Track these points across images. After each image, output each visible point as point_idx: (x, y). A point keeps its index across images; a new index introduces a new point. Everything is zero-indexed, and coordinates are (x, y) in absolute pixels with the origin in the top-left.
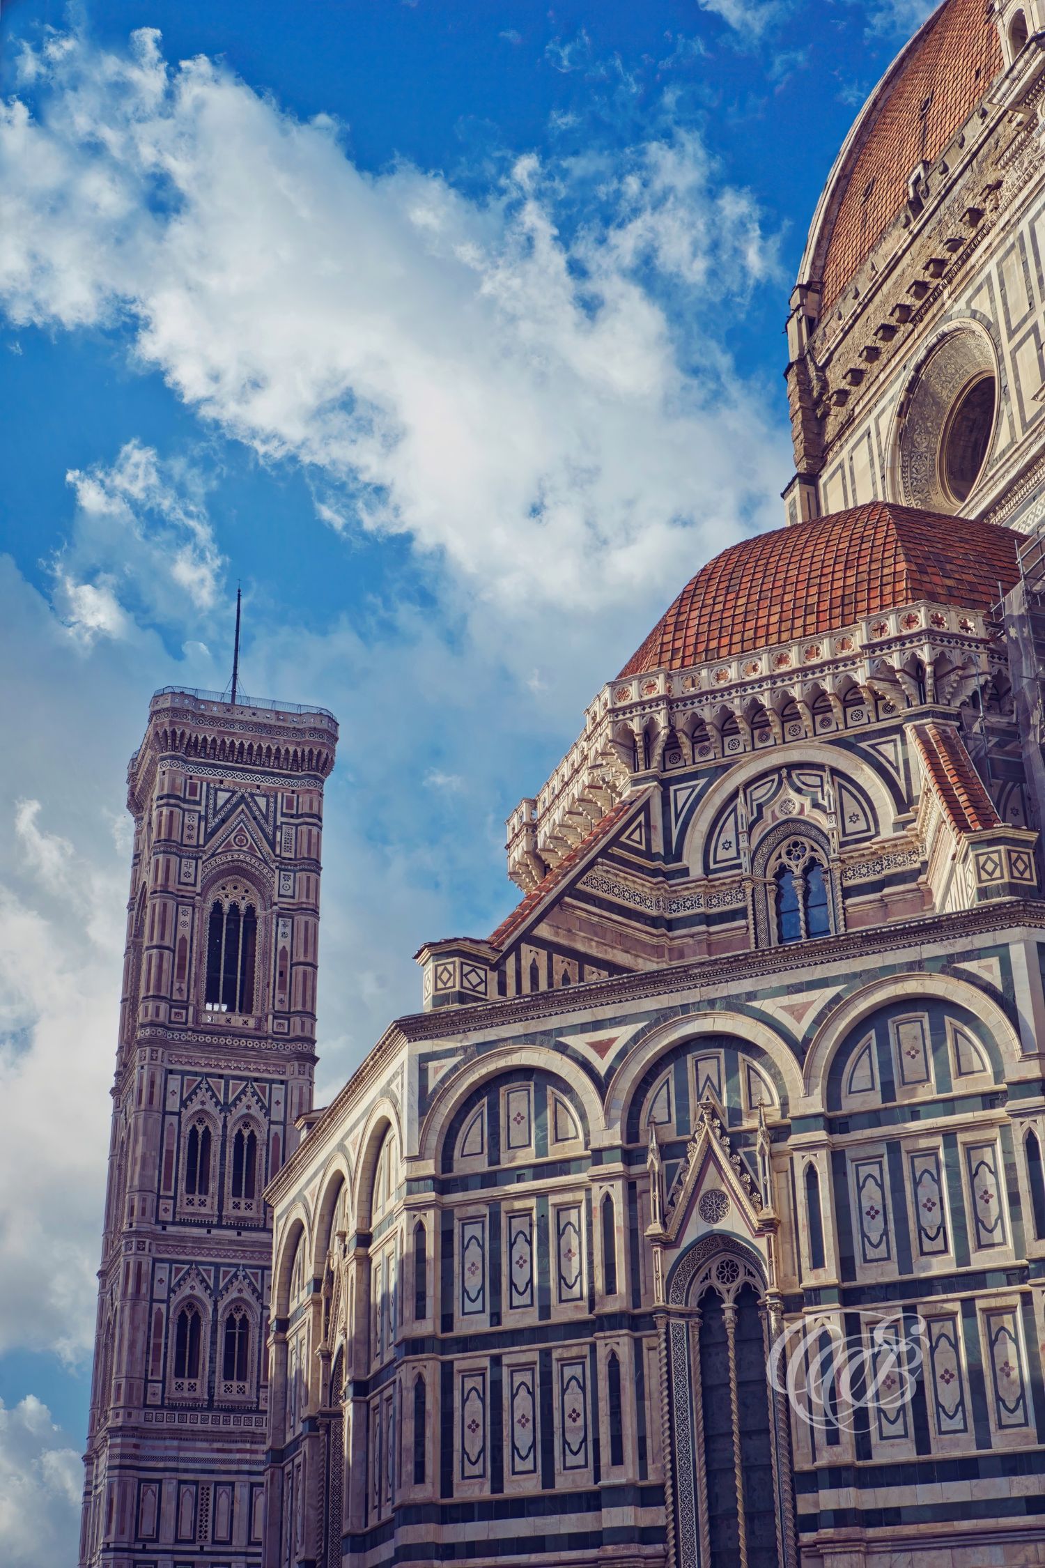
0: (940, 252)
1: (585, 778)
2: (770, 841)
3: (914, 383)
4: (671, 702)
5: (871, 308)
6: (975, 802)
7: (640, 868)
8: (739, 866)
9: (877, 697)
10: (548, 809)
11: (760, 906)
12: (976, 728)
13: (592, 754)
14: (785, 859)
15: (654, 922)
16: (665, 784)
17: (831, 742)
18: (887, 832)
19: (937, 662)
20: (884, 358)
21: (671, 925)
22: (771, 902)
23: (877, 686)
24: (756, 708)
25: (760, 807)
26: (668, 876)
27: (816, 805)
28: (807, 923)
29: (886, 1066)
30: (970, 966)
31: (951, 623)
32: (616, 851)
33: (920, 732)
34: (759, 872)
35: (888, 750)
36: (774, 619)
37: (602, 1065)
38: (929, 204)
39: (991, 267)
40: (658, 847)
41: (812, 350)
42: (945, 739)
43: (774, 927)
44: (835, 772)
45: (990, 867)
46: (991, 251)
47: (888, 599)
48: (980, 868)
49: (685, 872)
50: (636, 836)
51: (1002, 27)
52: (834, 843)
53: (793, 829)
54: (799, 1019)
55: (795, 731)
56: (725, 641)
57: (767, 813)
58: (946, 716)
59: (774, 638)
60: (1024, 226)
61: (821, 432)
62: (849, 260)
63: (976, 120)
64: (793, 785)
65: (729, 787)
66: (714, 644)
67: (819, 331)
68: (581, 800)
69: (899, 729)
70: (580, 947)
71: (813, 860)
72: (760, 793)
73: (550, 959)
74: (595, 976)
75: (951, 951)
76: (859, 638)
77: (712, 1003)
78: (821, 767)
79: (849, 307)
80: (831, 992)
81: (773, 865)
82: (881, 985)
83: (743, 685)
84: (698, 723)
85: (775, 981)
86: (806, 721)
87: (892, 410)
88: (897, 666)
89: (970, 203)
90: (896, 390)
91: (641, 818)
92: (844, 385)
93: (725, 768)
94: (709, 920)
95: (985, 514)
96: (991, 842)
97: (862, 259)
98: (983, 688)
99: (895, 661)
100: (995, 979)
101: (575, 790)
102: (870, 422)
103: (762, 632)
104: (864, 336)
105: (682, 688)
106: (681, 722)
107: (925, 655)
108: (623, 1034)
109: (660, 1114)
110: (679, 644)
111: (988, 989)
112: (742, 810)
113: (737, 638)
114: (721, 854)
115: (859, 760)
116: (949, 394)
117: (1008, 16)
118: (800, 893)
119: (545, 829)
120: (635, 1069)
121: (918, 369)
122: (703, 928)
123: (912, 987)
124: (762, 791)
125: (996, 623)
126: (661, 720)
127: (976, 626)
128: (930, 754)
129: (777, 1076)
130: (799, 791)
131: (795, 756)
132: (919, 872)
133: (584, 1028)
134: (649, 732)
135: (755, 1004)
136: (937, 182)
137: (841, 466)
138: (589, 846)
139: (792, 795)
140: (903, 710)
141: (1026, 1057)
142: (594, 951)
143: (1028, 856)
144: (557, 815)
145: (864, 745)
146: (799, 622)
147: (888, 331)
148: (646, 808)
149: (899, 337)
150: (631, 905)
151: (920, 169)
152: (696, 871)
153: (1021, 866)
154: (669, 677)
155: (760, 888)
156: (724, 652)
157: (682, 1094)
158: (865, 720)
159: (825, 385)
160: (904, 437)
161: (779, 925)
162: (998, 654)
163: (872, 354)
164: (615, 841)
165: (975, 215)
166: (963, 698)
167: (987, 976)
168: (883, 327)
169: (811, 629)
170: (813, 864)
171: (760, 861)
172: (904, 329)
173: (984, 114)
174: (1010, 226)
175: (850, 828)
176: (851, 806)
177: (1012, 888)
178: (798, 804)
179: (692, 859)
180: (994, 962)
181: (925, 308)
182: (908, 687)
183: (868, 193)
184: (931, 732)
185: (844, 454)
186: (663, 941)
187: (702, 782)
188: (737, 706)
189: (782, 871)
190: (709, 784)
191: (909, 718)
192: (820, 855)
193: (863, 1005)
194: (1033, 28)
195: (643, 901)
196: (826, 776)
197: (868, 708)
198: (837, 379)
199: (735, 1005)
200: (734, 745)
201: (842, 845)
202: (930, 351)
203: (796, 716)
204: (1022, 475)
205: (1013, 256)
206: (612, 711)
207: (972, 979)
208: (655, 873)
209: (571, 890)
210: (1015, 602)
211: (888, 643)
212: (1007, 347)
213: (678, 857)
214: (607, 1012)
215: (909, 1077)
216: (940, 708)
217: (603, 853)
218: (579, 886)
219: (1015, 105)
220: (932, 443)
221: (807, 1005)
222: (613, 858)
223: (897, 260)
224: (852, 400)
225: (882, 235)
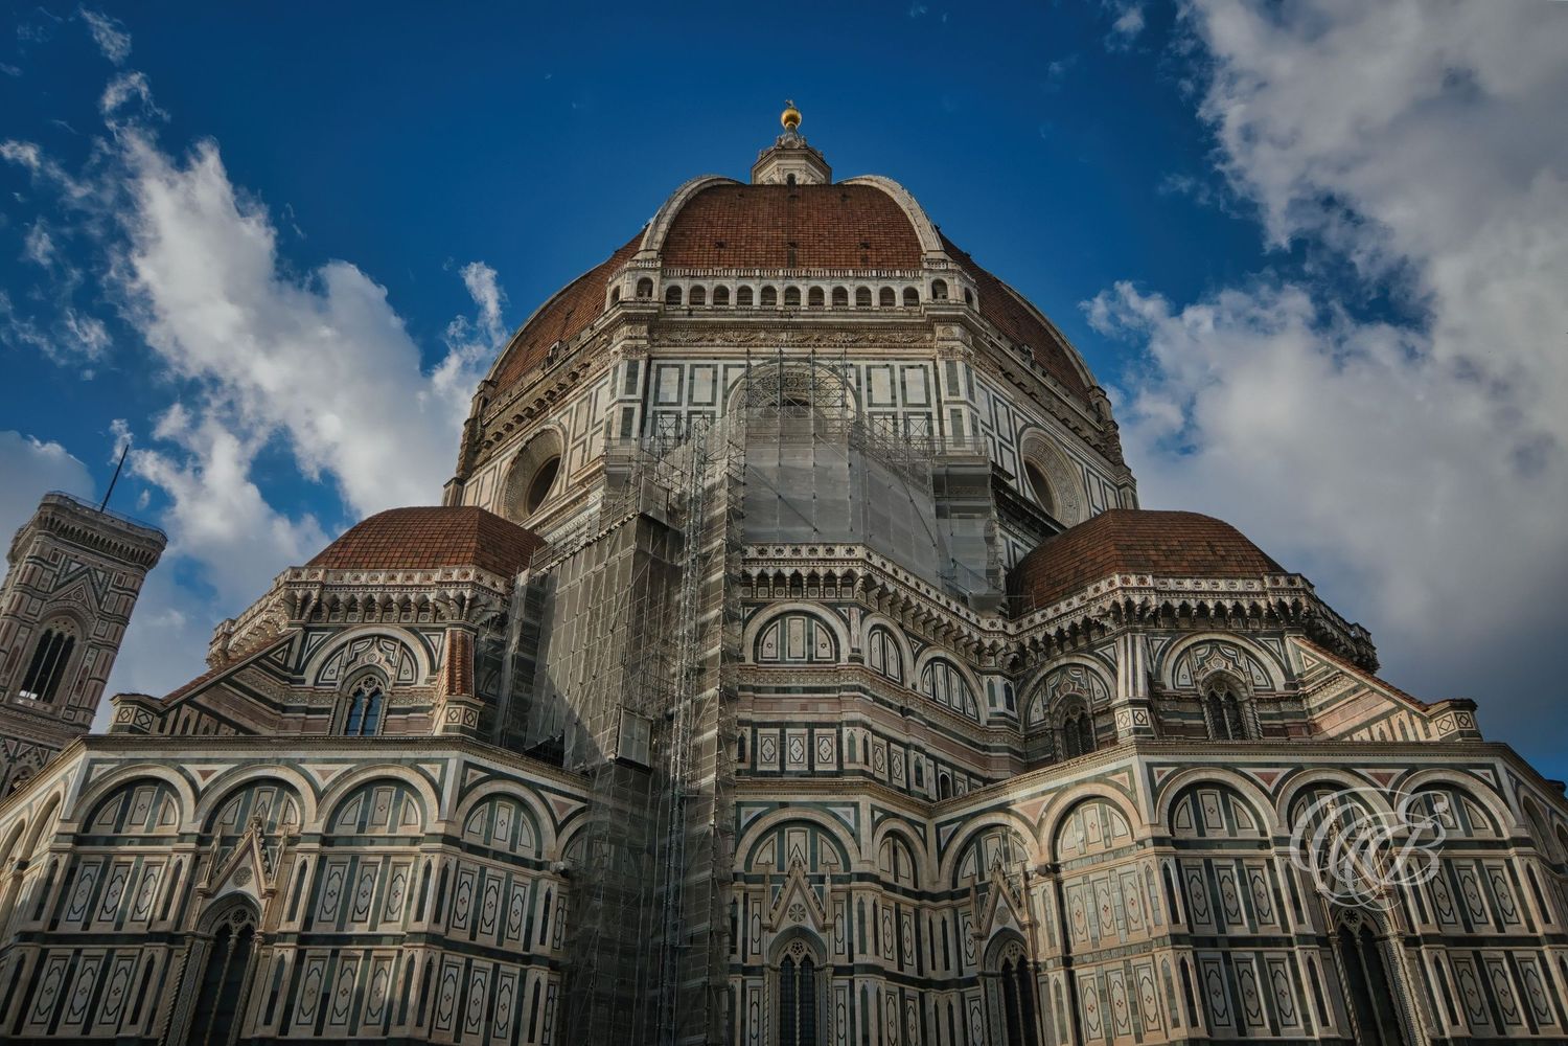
0: (555, 388)
1: (264, 616)
2: (357, 674)
3: (523, 450)
4: (323, 586)
5: (516, 404)
6: (464, 679)
7: (276, 674)
8: (335, 685)
9: (437, 611)
10: (240, 628)
11: (340, 709)
12: (483, 639)
13: (271, 604)
14: (362, 686)
15: (275, 706)
16: (307, 630)
17: (406, 628)
18: (421, 683)
19: (473, 600)
20: (515, 431)
21: (285, 709)
22: (347, 708)
23: (439, 604)
24: (371, 600)
25: (357, 654)
26: (292, 681)
27: (388, 660)
28: (364, 723)
29: (365, 813)
30: (425, 766)
31: (487, 581)
32: (264, 661)
33: (453, 634)
34: (345, 690)
35: (435, 639)
36: (397, 555)
37: (202, 784)
38: (557, 363)
39: (574, 404)
40: (292, 664)
41: (482, 416)
42: (464, 641)
43: (345, 723)
44: (403, 644)
45: (454, 715)
46: (576, 396)
47: (460, 560)
48: (449, 715)
49: (303, 681)
50: (280, 656)
51: (610, 290)
52: (391, 683)
53: (370, 671)
54: (324, 778)
55: (389, 617)
56: (367, 560)
57: (360, 659)
58: (470, 629)
59: (394, 565)
60: (594, 390)
61: (474, 460)
62: (512, 377)
63: (588, 329)
64: (378, 646)
65: (343, 640)
66: (360, 560)
67: (488, 407)
68: (259, 628)
69: (443, 630)
70: (222, 713)
71: (378, 689)
72: (359, 647)
73: (200, 716)
74: (226, 731)
75: (418, 756)
76: (437, 576)
77: (278, 761)
78: (396, 640)
79: (506, 400)
80: (347, 767)
81: (355, 687)
82: (375, 768)
83: (367, 586)
84: (336, 601)
85: (318, 755)
86: (396, 614)
87: (509, 459)
88: (451, 596)
89: (575, 369)
90: (515, 450)
91: (287, 646)
92: (492, 438)
93: (344, 629)
94: (308, 711)
95: (535, 527)
96: (458, 702)
97: (519, 378)
98: (493, 619)
99: (451, 593)
100: (437, 777)
101: (258, 621)
102: (498, 462)
103: (388, 560)
104: (507, 417)
105: (330, 580)
106: (326, 598)
107: (468, 594)
108: (221, 769)
109: (229, 819)
110: (341, 555)
111: (431, 781)
112: (346, 654)
113: (374, 560)
114: (327, 676)
115: (417, 641)
116: (540, 460)
117: (613, 287)
118: (365, 706)
119: (235, 639)
120: (222, 790)
121: (528, 442)
122: (303, 715)
123: (391, 772)
124: (361, 646)
125: (511, 586)
126: (315, 594)
127: (500, 587)
128: (453, 647)
129: (302, 808)
130: (381, 650)
131: (384, 631)
132: (431, 708)
133: (199, 761)
134: (306, 599)
135: (302, 766)
136: (563, 354)
137: (478, 480)
138: (248, 655)
139: (376, 651)
140: (449, 620)
141: (439, 821)
142: (231, 716)
143: (476, 714)
144: (244, 633)
145: (423, 634)
146: (410, 560)
147: (519, 419)
148: (291, 641)
149: (525, 423)
150: (264, 694)
151: (557, 344)
152: (310, 682)
153: (470, 718)
154: (327, 572)
155: (343, 699)
156: (364, 565)
157: (245, 810)
158: (427, 620)
159: (483, 436)
160: (512, 474)
161: (348, 723)
162: (507, 603)
163: (509, 427)
164: (265, 656)
165: (575, 376)
166: (482, 621)
167: (432, 774)
168: (518, 416)
169: (415, 565)
170: (377, 692)
171: (347, 684)
172: (528, 420)
173: (592, 329)
174: (588, 387)
175: (402, 676)
176: (406, 665)
177: (462, 729)
178: (377, 657)
179: (309, 677)
180: (439, 767)
181: (540, 413)
182: (455, 608)
183: (532, 346)
184: (459, 635)
185: (481, 474)
186: (277, 718)
187: (329, 634)
188: (359, 597)
189: (359, 692)
190: (332, 635)
191: (450, 625)
192: (382, 688)
193: (362, 777)
194: (622, 296)
195: (272, 693)
196: (398, 645)
197: (430, 614)
198: (489, 435)
199: (291, 764)
200: (354, 617)
201: (395, 685)
202: (536, 435)
203: (391, 610)
204: (556, 512)
205: (585, 403)
206: (288, 583)
207: (424, 774)
208: (284, 678)
209: (227, 679)
210: (522, 579)
211: (451, 583)
212: (570, 446)
213: (302, 672)
214: (216, 754)
215: (376, 820)
216: (468, 624)
217: (255, 661)
218: (234, 677)
219: (604, 330)
220: (524, 482)
221: (331, 772)
222: (261, 665)
223: (535, 385)
224: (493, 448)
225: (530, 371)
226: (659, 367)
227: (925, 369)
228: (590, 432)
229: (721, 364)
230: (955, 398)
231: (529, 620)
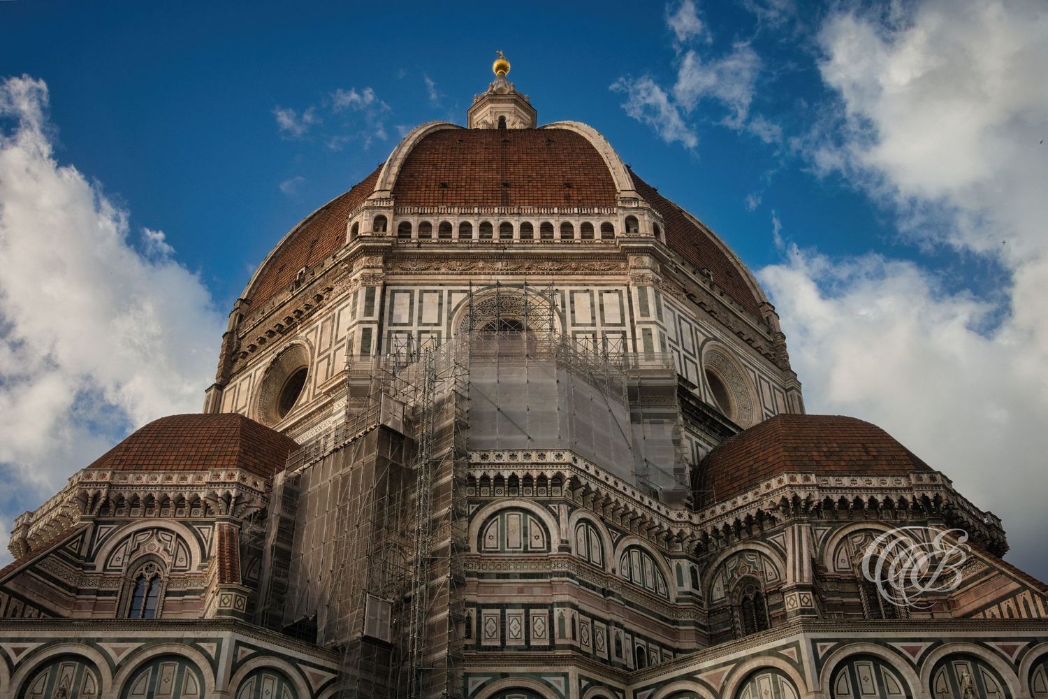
0: (302, 308)
1: (59, 510)
2: (140, 562)
3: (274, 362)
4: (110, 485)
5: (267, 321)
6: (232, 567)
7: (72, 562)
8: (120, 570)
9: (207, 507)
10: (38, 520)
11: (125, 592)
12: (247, 531)
13: (65, 500)
14: (144, 572)
15: (70, 589)
16: (97, 523)
17: (181, 522)
18: (194, 569)
19: (237, 498)
20: (267, 344)
21: (79, 592)
22: (131, 591)
23: (209, 502)
24: (151, 498)
25: (139, 544)
26: (85, 568)
27: (165, 550)
28: (146, 604)
29: (152, 684)
30: (203, 645)
31: (249, 482)
32: (61, 551)
33: (221, 527)
34: (130, 575)
35: (205, 531)
36: (173, 458)
37: (15, 660)
38: (304, 286)
39: (319, 323)
40: (84, 553)
41: (238, 330)
42: (231, 534)
43: (129, 603)
44: (178, 536)
45: (226, 601)
46: (321, 316)
47: (226, 463)
48: (222, 600)
49: (94, 568)
50: (74, 546)
51: (350, 225)
52: (168, 569)
53: (150, 559)
54: (118, 655)
55: (166, 513)
56: (146, 462)
57: (142, 548)
58: (235, 522)
59: (169, 467)
60: (336, 311)
61: (231, 368)
62: (265, 296)
63: (331, 258)
64: (157, 537)
65: (127, 532)
66: (141, 462)
67: (243, 323)
68: (54, 520)
69: (212, 523)
70: (28, 596)
71: (157, 574)
72: (141, 538)
73: (9, 599)
74: (32, 612)
75: (197, 636)
76: (207, 477)
77: (79, 640)
78: (173, 532)
79: (259, 317)
80: (137, 645)
81: (138, 573)
82: (161, 645)
83: (147, 486)
84: (121, 498)
85: (113, 634)
86: (171, 510)
87: (263, 369)
88: (219, 495)
89: (320, 292)
90: (267, 361)
91: (80, 537)
92: (247, 350)
93: (128, 522)
94: (98, 593)
95: (287, 430)
96: (230, 590)
97: (270, 297)
98: (255, 513)
99: (220, 493)
100: (213, 653)
101: (53, 514)
102: (253, 371)
103: (165, 463)
104: (261, 332)
105: (117, 480)
106: (113, 496)
107: (233, 493)
108: (31, 646)
109: (38, 689)
110: (124, 458)
111: (208, 657)
112: (130, 544)
113: (152, 462)
114: (114, 563)
115: (191, 534)
116: (289, 370)
117: (353, 223)
118: (146, 589)
119: (33, 529)
120: (32, 664)
121: (279, 355)
122: (94, 597)
123: (175, 649)
124: (143, 537)
125: (269, 486)
126: (104, 493)
127: (261, 486)
128: (221, 539)
129: (100, 680)
130: (159, 541)
131: (162, 524)
132: (203, 591)
133: (12, 640)
134: (96, 497)
135: (100, 644)
136: (309, 278)
137: (235, 386)
138: (48, 546)
139: (155, 542)
140: (217, 515)
141: (216, 691)
142: (35, 599)
143: (244, 600)
144: (41, 524)
145: (195, 527)
146: (183, 463)
147: (271, 333)
148: (84, 533)
149: (276, 337)
150: (61, 579)
151: (304, 269)
152: (99, 568)
153: (240, 603)
154: (113, 473)
155: (128, 583)
156: (144, 467)
157: (51, 682)
158: (199, 514)
159: (239, 347)
160: (265, 382)
161: (132, 602)
162: (266, 499)
163: (262, 341)
164: (62, 547)
165: (320, 298)
166: (245, 516)
167: (209, 651)
168: (270, 331)
169: (188, 467)
170: (156, 577)
171: (131, 570)
172: (278, 335)
173: (334, 257)
174: (331, 309)
175: (178, 563)
176: (181, 554)
177: (233, 613)
178: (155, 546)
179: (99, 563)
180: (215, 645)
181: (289, 330)
182: (222, 505)
183: (281, 270)
184: (226, 528)
185: (238, 381)
186: (72, 599)
187: (115, 526)
188: (141, 495)
189: (141, 577)
190: (118, 528)
191: (219, 520)
192: (161, 573)
193: (150, 653)
194: (361, 231)
195: (68, 578)
196: (174, 537)
197: (201, 510)
198: (245, 347)
199: (90, 643)
200: (136, 512)
201: (172, 571)
202: (286, 349)
203: (168, 506)
204: (306, 417)
205: (329, 322)
206: (81, 483)
207: (202, 651)
208: (78, 565)
209: (31, 567)
210: (280, 479)
211: (219, 484)
212: (316, 360)
213: (93, 560)
214: (27, 634)
215: (162, 691)
216: (234, 518)
217: (55, 552)
218: (37, 566)
219: (345, 260)
220: (276, 388)
221: (125, 649)
222: (58, 554)
223: (284, 304)
224: (248, 358)
225: (281, 291)
226: (393, 292)
227: (620, 293)
228: (334, 348)
229: (445, 290)
230: (646, 319)
231: (286, 515)
